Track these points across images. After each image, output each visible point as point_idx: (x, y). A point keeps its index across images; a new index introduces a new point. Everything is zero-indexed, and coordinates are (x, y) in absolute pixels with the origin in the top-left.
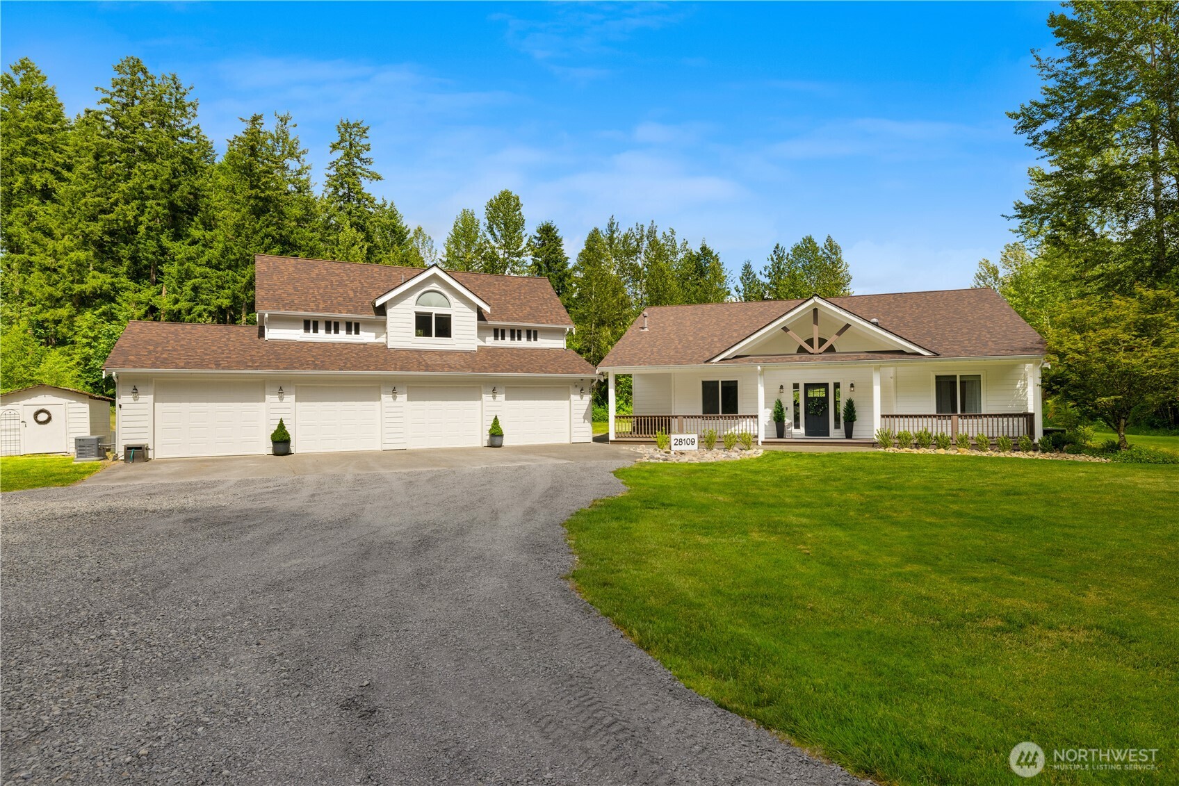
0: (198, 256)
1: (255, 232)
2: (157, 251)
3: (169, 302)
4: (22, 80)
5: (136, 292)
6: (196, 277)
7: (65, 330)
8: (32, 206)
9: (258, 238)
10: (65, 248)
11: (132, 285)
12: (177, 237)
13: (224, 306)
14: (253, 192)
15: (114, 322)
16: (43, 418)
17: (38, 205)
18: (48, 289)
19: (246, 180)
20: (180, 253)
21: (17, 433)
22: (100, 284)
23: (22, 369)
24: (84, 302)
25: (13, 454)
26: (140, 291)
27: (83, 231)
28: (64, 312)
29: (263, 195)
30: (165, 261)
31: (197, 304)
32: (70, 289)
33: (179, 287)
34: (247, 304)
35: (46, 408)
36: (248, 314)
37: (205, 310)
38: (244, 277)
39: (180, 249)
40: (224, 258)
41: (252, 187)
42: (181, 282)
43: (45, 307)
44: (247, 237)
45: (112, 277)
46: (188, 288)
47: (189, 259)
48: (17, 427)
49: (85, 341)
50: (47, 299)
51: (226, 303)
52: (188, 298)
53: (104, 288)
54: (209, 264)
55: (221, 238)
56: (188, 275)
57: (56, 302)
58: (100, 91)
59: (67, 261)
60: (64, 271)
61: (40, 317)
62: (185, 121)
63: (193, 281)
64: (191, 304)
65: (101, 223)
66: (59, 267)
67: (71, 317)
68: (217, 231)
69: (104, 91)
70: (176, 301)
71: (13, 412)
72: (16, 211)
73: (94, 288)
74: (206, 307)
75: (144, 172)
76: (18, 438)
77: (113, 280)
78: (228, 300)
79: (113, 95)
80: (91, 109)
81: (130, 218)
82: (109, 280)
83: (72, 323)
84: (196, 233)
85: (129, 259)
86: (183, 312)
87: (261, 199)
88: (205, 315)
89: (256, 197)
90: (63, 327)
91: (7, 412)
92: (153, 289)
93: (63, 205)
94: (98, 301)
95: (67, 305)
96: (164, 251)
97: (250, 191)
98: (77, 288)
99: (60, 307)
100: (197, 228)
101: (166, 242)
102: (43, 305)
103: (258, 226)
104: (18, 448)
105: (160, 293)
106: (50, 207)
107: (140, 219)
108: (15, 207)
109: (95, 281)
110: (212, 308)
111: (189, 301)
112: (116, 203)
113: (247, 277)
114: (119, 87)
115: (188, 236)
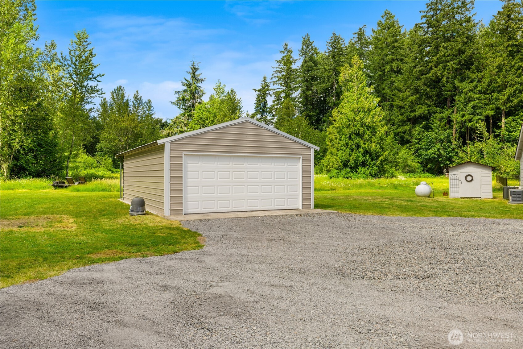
0: (475, 89)
1: (512, 67)
2: (453, 89)
3: (459, 116)
4: (385, 21)
5: (440, 113)
6: (474, 100)
7: (407, 136)
8: (393, 78)
9: (513, 70)
10: (407, 95)
11: (438, 110)
12: (462, 80)
13: (490, 115)
14: (510, 42)
15: (430, 130)
16: (469, 179)
17: (395, 77)
18: (401, 117)
19: (505, 36)
20: (465, 88)
21: (458, 186)
22: (423, 111)
23: (392, 156)
24: (415, 121)
25: (456, 197)
26: (442, 112)
27: (415, 86)
28: (407, 127)
29: (517, 43)
30: (456, 94)
31: (475, 116)
32: (410, 116)
33: (465, 107)
34: (505, 111)
35: (471, 174)
36: (506, 118)
37: (479, 119)
38: (504, 95)
39: (465, 86)
40: (489, 87)
41: (509, 39)
42: (465, 104)
43: (399, 126)
44: (506, 71)
45: (428, 107)
46: (470, 107)
47: (470, 91)
48: (458, 183)
49: (416, 141)
50: (400, 122)
51: (491, 113)
52: (470, 112)
53: (425, 113)
54: (480, 92)
55: (487, 75)
56: (470, 100)
57: (403, 123)
58: (422, 12)
59: (408, 101)
60: (407, 107)
61: (397, 131)
62: (467, 13)
63: (473, 103)
64: (472, 116)
65: (423, 80)
66: (405, 105)
67: (410, 129)
68: (484, 72)
69: (423, 12)
70: (463, 116)
71: (455, 176)
72: (385, 82)
73: (421, 114)
74: (480, 117)
75: (446, 48)
76: (458, 189)
77: (428, 108)
78: (493, 111)
79: (427, 12)
80: (417, 23)
81: (439, 74)
82: (427, 109)
83: (410, 133)
84: (473, 76)
85: (436, 96)
86: (467, 121)
87: (516, 45)
88: (480, 121)
89: (513, 45)
90: (406, 135)
91: (453, 176)
92: (450, 110)
93: (405, 75)
94: (421, 120)
95: (408, 124)
96: (456, 88)
97: (508, 43)
98: (413, 114)
99: (405, 125)
100: (473, 72)
101: (457, 84)
102: (398, 125)
103: (513, 63)
104: (458, 193)
105: (453, 112)
106: (400, 78)
107: (444, 73)
108: (385, 80)
109: (421, 110)
110: (482, 117)
111: (470, 115)
112: (431, 68)
113: (507, 96)
114: (430, 7)
115: (469, 78)
